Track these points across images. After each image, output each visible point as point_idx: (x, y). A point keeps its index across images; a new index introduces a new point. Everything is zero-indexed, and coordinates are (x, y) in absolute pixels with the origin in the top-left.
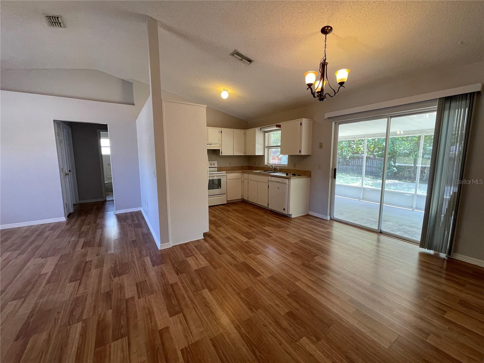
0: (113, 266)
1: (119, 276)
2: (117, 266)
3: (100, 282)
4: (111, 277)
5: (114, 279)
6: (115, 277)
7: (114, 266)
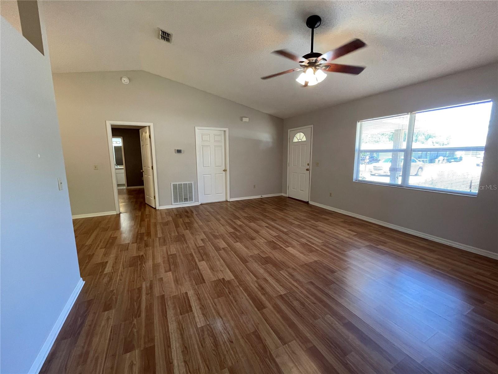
0: (144, 265)
1: (139, 256)
2: (140, 264)
3: (153, 253)
4: (145, 255)
5: (143, 254)
6: (142, 255)
7: (142, 264)
